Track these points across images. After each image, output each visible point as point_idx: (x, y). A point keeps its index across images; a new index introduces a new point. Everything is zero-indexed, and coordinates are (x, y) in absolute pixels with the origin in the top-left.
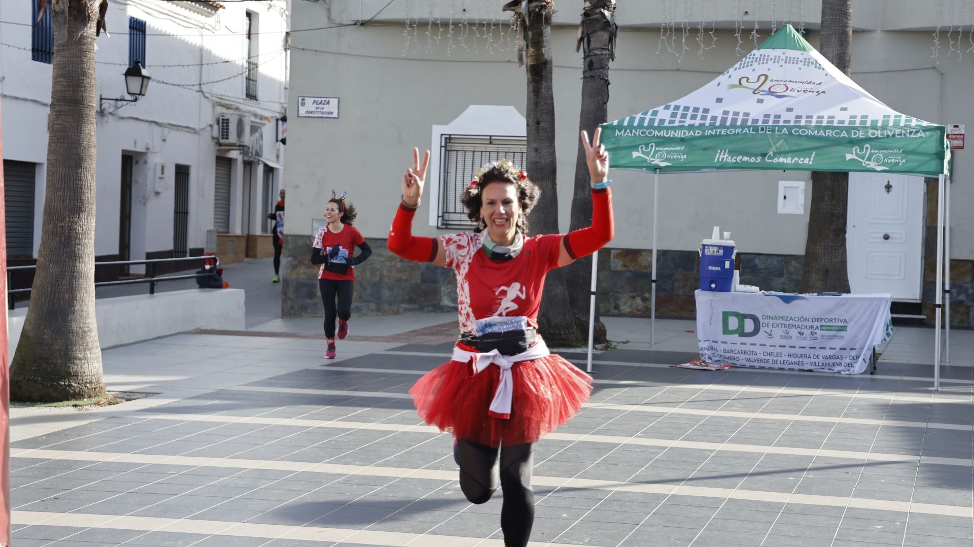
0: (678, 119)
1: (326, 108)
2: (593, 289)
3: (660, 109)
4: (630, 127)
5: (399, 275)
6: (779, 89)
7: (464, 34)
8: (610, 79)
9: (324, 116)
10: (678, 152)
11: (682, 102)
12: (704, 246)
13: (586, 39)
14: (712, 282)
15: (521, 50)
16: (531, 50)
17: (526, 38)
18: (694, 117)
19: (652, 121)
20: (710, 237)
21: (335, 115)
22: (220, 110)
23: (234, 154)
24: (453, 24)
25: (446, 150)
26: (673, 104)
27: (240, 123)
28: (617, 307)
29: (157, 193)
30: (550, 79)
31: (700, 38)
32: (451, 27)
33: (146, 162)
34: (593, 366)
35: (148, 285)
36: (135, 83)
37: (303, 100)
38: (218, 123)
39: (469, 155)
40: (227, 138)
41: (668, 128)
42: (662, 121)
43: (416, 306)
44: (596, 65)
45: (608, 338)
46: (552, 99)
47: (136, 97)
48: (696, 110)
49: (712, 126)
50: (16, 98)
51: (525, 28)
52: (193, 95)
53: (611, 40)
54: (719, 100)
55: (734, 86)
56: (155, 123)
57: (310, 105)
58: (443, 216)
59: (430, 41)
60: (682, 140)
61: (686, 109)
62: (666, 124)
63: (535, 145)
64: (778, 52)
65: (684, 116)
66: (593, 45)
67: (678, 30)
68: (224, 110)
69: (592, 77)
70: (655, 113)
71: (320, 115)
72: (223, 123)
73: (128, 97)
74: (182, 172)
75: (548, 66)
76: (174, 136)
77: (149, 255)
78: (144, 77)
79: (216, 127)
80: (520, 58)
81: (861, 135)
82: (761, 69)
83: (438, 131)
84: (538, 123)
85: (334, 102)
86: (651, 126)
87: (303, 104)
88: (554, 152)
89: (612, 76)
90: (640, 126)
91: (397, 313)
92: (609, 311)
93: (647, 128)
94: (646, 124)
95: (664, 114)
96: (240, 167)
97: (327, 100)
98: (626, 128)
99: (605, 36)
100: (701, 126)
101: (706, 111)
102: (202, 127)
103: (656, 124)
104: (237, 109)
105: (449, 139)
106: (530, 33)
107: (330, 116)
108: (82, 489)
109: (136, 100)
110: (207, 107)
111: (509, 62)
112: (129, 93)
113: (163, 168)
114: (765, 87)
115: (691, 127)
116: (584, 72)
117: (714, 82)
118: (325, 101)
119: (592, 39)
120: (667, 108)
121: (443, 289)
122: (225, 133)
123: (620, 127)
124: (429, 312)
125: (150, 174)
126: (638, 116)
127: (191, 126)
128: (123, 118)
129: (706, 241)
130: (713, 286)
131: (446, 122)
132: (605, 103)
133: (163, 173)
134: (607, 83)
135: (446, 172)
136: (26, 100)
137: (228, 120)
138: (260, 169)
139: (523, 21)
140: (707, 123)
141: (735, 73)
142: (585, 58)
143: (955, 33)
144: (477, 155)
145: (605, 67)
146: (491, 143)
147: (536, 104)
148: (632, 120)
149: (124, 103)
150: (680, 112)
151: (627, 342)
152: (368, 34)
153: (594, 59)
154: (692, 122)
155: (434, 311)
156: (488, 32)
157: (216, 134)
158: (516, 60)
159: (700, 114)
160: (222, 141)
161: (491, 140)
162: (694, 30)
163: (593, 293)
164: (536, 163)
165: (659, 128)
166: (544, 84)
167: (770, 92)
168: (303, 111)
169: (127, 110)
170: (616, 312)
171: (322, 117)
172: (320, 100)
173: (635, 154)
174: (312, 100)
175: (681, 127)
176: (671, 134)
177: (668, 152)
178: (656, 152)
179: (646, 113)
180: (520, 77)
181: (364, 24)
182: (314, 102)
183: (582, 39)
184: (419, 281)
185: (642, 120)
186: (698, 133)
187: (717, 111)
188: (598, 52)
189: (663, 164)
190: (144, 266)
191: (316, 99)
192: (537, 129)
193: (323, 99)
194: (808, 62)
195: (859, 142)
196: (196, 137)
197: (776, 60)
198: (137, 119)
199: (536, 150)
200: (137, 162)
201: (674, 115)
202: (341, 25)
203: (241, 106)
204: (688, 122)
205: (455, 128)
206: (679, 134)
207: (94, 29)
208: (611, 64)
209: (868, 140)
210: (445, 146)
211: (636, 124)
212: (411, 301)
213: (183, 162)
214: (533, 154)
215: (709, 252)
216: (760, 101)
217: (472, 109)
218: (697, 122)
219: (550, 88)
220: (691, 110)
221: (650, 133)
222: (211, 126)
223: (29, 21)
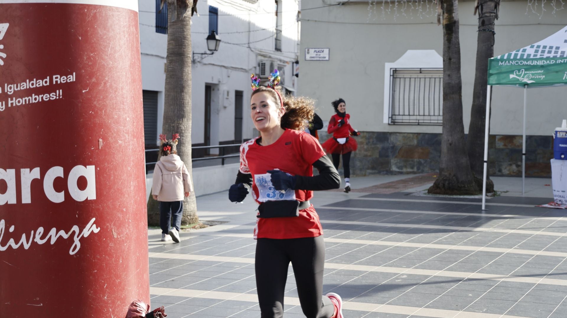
0: (539, 53)
1: (322, 55)
2: (486, 159)
3: (528, 48)
4: (509, 59)
5: (366, 153)
7: (404, 7)
8: (496, 30)
9: (320, 59)
10: (539, 74)
11: (542, 43)
12: (556, 132)
13: (480, 7)
14: (562, 154)
15: (439, 15)
16: (446, 15)
17: (442, 8)
18: (549, 52)
19: (522, 55)
20: (560, 126)
21: (327, 58)
22: (260, 58)
24: (397, 2)
25: (393, 78)
26: (536, 44)
27: (272, 65)
28: (500, 171)
29: (225, 107)
30: (457, 32)
32: (396, 3)
33: (218, 90)
34: (486, 206)
35: (221, 160)
36: (212, 43)
37: (308, 50)
38: (259, 66)
39: (407, 81)
40: (264, 74)
41: (533, 60)
42: (529, 55)
43: (376, 171)
44: (486, 23)
45: (495, 189)
46: (459, 44)
47: (213, 52)
48: (551, 47)
49: (562, 57)
50: (147, 55)
51: (442, 2)
52: (245, 49)
53: (496, 7)
54: (566, 41)
56: (224, 67)
57: (312, 53)
58: (392, 117)
59: (383, 12)
60: (542, 67)
61: (545, 47)
62: (532, 57)
63: (448, 73)
65: (543, 52)
66: (484, 11)
68: (262, 58)
69: (484, 30)
70: (524, 51)
71: (318, 59)
72: (262, 66)
73: (208, 52)
74: (239, 95)
75: (456, 24)
76: (233, 74)
77: (221, 143)
78: (217, 40)
79: (258, 68)
80: (439, 20)
83: (388, 66)
84: (450, 59)
85: (326, 51)
86: (522, 58)
87: (308, 53)
88: (460, 77)
89: (496, 29)
90: (515, 58)
91: (365, 175)
92: (495, 173)
93: (519, 60)
94: (518, 57)
95: (530, 51)
97: (322, 50)
98: (505, 60)
99: (492, 4)
100: (555, 58)
101: (558, 48)
102: (250, 68)
103: (525, 57)
104: (270, 57)
105: (395, 71)
106: (445, 5)
107: (324, 59)
108: (187, 276)
109: (212, 54)
110: (253, 56)
111: (432, 23)
112: (209, 50)
113: (228, 92)
115: (548, 58)
116: (479, 27)
117: (563, 30)
118: (321, 50)
119: (484, 7)
120: (532, 47)
121: (392, 161)
122: (263, 71)
123: (502, 60)
124: (384, 174)
125: (221, 96)
126: (514, 53)
127: (244, 67)
128: (205, 64)
129: (558, 129)
130: (563, 156)
131: (393, 61)
132: (492, 46)
133: (228, 95)
134: (494, 33)
135: (394, 91)
136: (152, 55)
137: (264, 64)
140: (559, 55)
142: (479, 19)
144: (413, 80)
145: (492, 24)
146: (421, 73)
147: (449, 48)
148: (510, 55)
149: (206, 55)
150: (541, 49)
151: (507, 192)
152: (347, 9)
153: (485, 19)
154: (549, 55)
155: (387, 174)
156: (419, 5)
157: (258, 72)
158: (436, 21)
159: (554, 50)
160: (261, 76)
161: (421, 71)
163: (485, 162)
164: (449, 83)
165: (527, 60)
166: (454, 35)
168: (308, 57)
169: (208, 59)
170: (500, 174)
171: (319, 60)
172: (318, 50)
173: (512, 76)
174: (313, 50)
175: (541, 59)
176: (535, 63)
177: (533, 74)
178: (525, 74)
179: (518, 51)
180: (439, 32)
181: (344, 4)
182: (315, 51)
183: (477, 7)
184: (378, 156)
185: (516, 55)
186: (552, 62)
187: (565, 48)
188: (488, 15)
189: (530, 82)
190: (218, 149)
191: (316, 50)
192: (450, 63)
193: (320, 49)
196: (246, 74)
198: (213, 65)
199: (449, 76)
200: (213, 90)
201: (537, 51)
202: (330, 5)
203: (272, 56)
204: (546, 55)
205: (399, 64)
206: (540, 63)
207: (190, 12)
208: (496, 22)
210: (393, 76)
211: (512, 57)
212: (373, 168)
213: (239, 89)
214: (447, 78)
215: (559, 135)
217: (410, 53)
218: (552, 55)
219: (457, 38)
220: (548, 48)
221: (521, 63)
222: (255, 68)
223: (154, 10)
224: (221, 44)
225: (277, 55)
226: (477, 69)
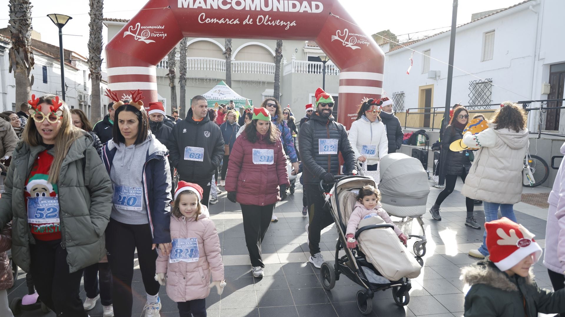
6: (222, 93)
15: (169, 84)
16: (172, 84)
17: (170, 81)
23: (82, 103)
27: (84, 96)
30: (175, 89)
31: (197, 81)
40: (81, 100)
46: (175, 93)
48: (208, 96)
49: (212, 100)
51: (170, 79)
52: (74, 90)
53: (186, 81)
54: (212, 95)
55: (214, 92)
63: (173, 102)
64: (221, 86)
66: (182, 82)
67: (193, 79)
72: (81, 96)
80: (169, 85)
81: (238, 101)
82: (219, 89)
96: (84, 106)
99: (184, 81)
100: (210, 100)
102: (76, 97)
104: (83, 93)
106: (172, 80)
110: (77, 92)
114: (220, 92)
117: (210, 91)
122: (81, 98)
127: (74, 97)
134: (185, 90)
138: (88, 106)
139: (170, 78)
141: (214, 90)
143: (244, 81)
145: (184, 87)
147: (173, 94)
157: (79, 99)
159: (209, 97)
162: (196, 79)
167: (221, 94)
180: (169, 89)
183: (180, 81)
186: (209, 101)
187: (212, 97)
192: (173, 99)
194: (227, 88)
195: (238, 103)
196: (75, 99)
197: (221, 87)
209: (239, 102)
213: (73, 105)
216: (220, 95)
219: (175, 91)
222: (78, 97)
223: (42, 74)
224: (68, 88)
225: (85, 92)
226: (180, 101)
